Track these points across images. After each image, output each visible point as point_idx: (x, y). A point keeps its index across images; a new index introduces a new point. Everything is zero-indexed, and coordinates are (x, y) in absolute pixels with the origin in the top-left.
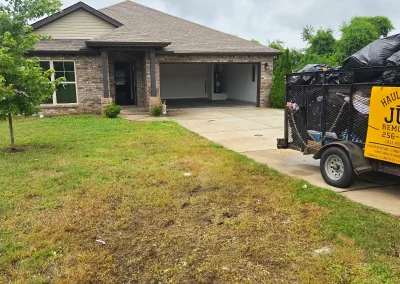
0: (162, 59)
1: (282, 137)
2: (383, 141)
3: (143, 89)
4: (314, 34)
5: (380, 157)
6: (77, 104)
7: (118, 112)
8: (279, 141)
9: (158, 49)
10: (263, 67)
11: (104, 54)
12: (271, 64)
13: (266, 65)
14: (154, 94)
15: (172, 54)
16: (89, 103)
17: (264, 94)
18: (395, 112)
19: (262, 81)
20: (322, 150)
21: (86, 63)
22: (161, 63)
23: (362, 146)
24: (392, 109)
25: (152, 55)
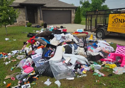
0: (43, 9)
1: (85, 28)
2: (112, 27)
3: (37, 18)
4: (83, 2)
5: (111, 31)
6: (17, 23)
7: (31, 25)
8: (84, 29)
9: (42, 6)
10: (72, 12)
11: (25, 7)
12: (74, 11)
13: (73, 11)
14: (41, 20)
15: (46, 7)
16: (21, 22)
17: (73, 20)
18: (115, 20)
19: (72, 16)
20: (97, 31)
21: (20, 10)
22: (43, 10)
23: (107, 29)
24: (114, 19)
25: (40, 8)
